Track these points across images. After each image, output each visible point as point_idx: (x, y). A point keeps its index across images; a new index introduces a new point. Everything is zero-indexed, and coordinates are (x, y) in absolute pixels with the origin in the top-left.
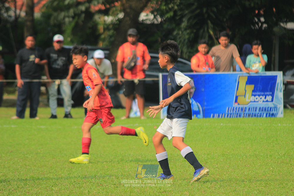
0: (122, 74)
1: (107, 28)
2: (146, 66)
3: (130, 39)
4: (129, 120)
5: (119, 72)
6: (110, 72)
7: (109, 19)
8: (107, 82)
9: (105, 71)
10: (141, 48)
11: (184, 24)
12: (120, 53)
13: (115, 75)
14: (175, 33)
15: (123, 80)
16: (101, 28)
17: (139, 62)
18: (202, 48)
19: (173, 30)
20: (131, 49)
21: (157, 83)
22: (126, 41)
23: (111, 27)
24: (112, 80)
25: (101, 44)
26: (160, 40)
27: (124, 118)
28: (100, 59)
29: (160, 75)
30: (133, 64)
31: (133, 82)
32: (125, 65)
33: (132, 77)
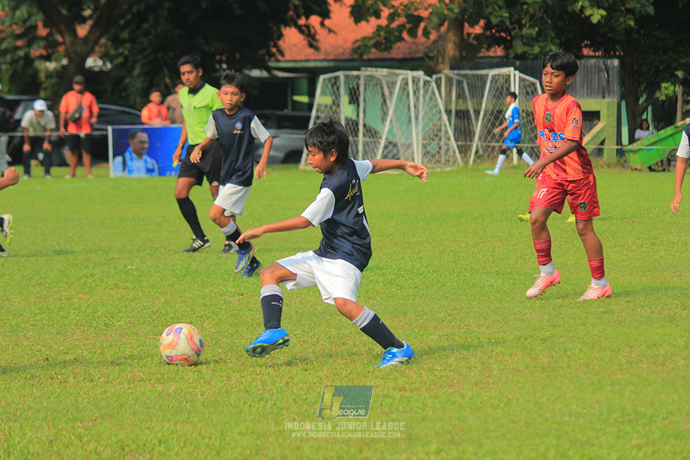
0: (66, 126)
1: (49, 75)
2: (94, 120)
3: (77, 87)
4: (74, 179)
5: (62, 123)
6: (52, 125)
7: (51, 66)
8: (50, 136)
9: (46, 124)
10: (88, 98)
11: (137, 71)
12: (63, 102)
13: (57, 128)
14: (127, 81)
15: (67, 134)
16: (42, 76)
17: (85, 114)
18: (155, 96)
19: (124, 78)
20: (77, 98)
21: (106, 137)
22: (71, 89)
23: (54, 74)
24: (55, 134)
25: (42, 94)
26: (109, 89)
27: (68, 177)
28: (42, 112)
29: (110, 129)
30: (77, 115)
31: (78, 137)
32: (69, 116)
33: (77, 130)
